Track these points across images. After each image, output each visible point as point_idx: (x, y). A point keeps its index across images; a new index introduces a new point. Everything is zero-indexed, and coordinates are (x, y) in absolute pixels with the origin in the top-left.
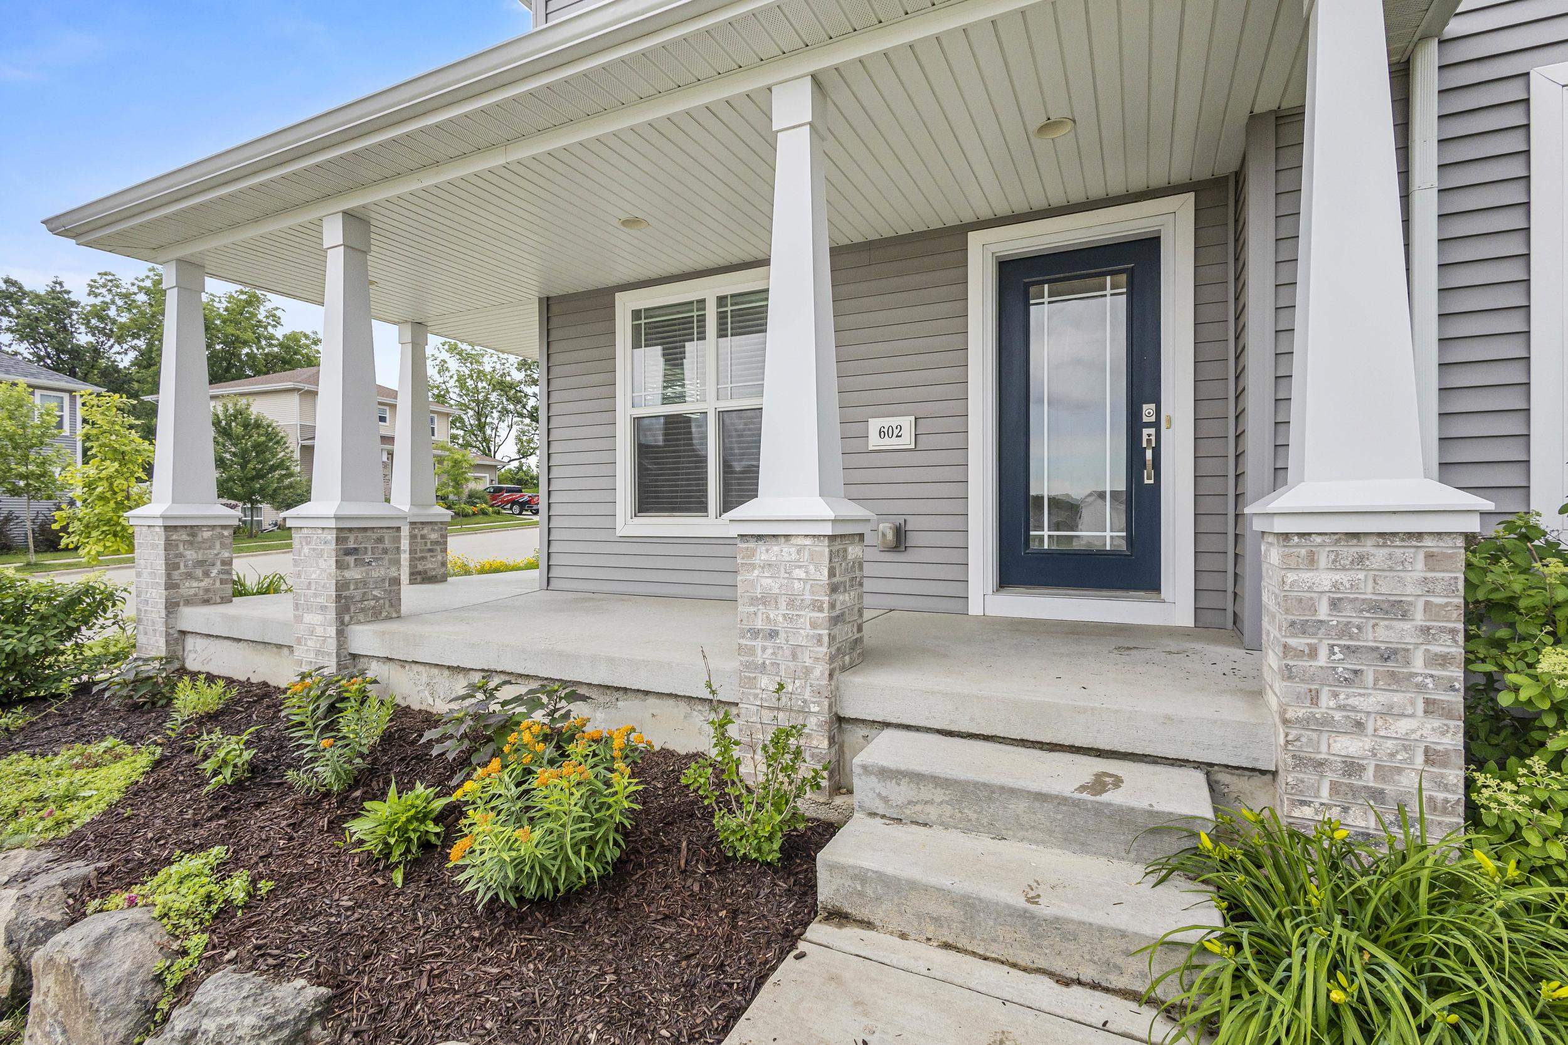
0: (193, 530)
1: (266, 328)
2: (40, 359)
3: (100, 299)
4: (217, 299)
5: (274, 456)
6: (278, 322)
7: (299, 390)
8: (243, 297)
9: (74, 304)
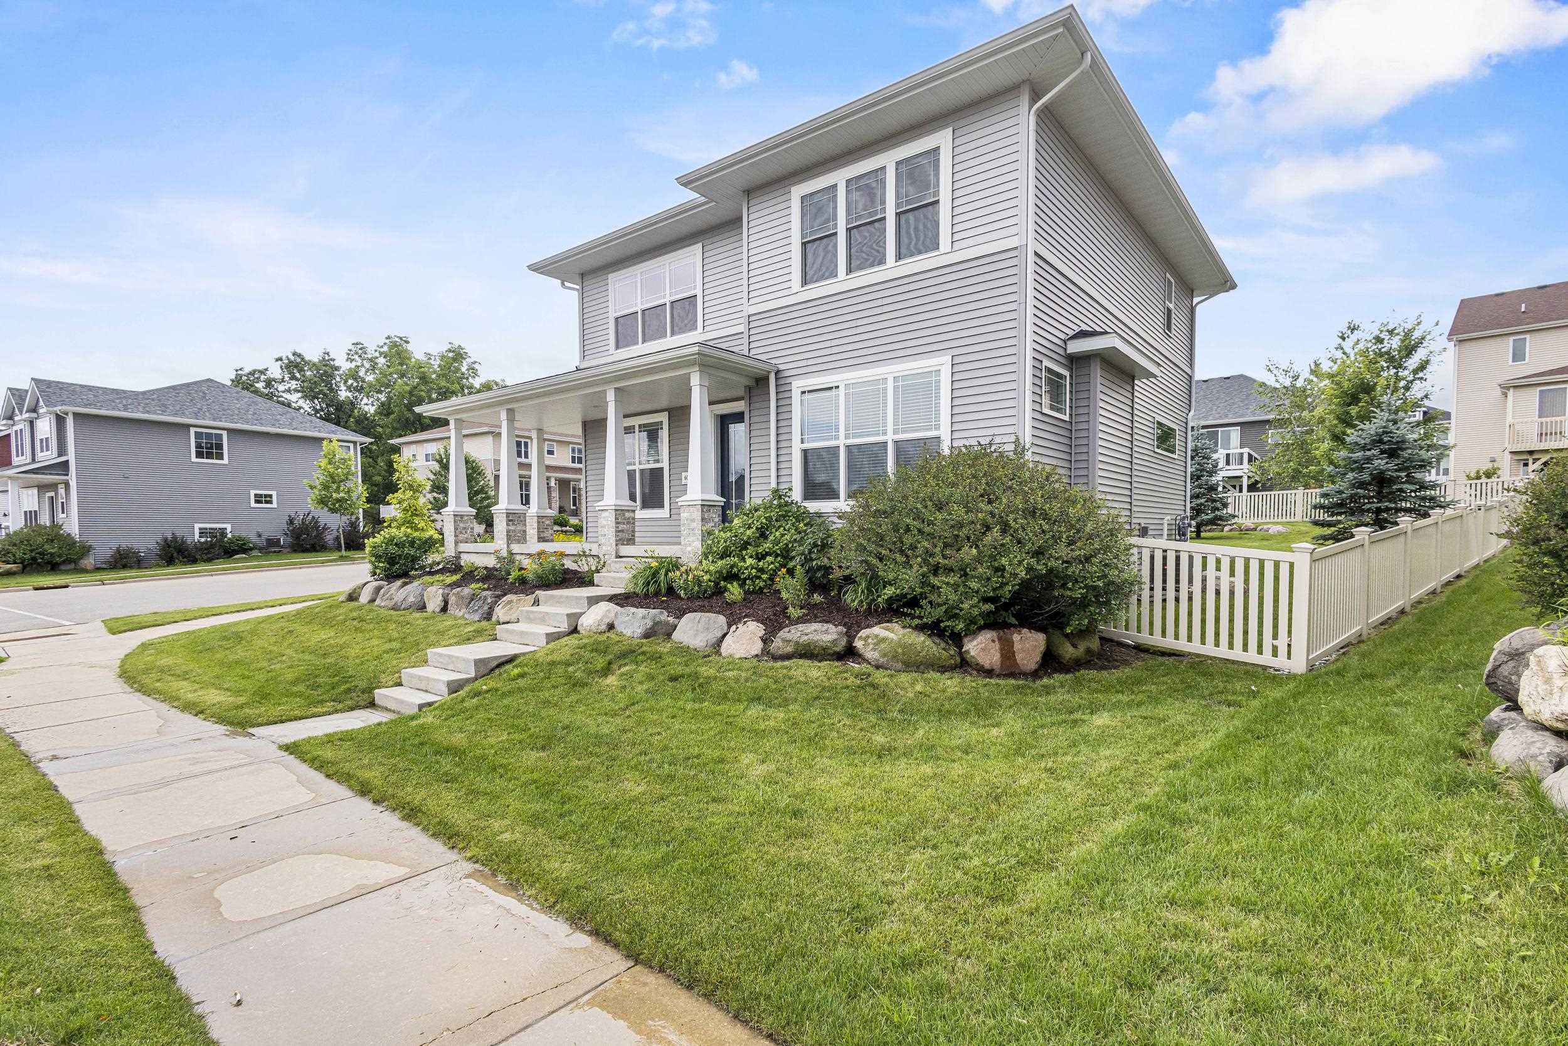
0: (462, 516)
1: (467, 379)
2: (317, 411)
3: (354, 364)
4: (433, 358)
5: (477, 484)
6: (476, 374)
7: (493, 432)
8: (451, 355)
9: (337, 369)
